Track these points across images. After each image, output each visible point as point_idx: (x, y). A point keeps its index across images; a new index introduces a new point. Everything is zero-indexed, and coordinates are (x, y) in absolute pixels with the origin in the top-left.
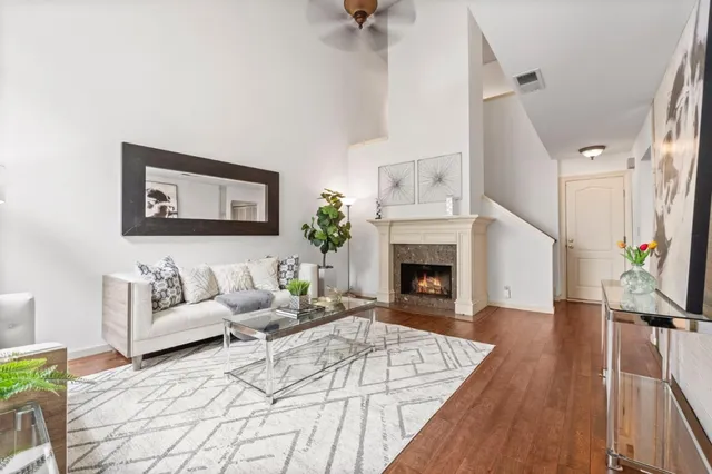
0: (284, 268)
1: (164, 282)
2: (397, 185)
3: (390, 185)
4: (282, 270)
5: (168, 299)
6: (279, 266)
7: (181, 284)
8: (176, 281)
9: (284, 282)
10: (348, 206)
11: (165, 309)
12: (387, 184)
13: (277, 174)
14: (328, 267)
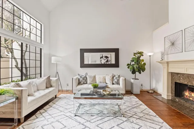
0: (115, 78)
1: (82, 78)
2: (173, 44)
3: (170, 44)
4: (114, 78)
5: (82, 82)
6: (113, 77)
7: (87, 79)
8: (85, 79)
9: (114, 82)
10: (150, 56)
11: (82, 84)
12: (168, 44)
13: (118, 49)
14: (136, 79)
